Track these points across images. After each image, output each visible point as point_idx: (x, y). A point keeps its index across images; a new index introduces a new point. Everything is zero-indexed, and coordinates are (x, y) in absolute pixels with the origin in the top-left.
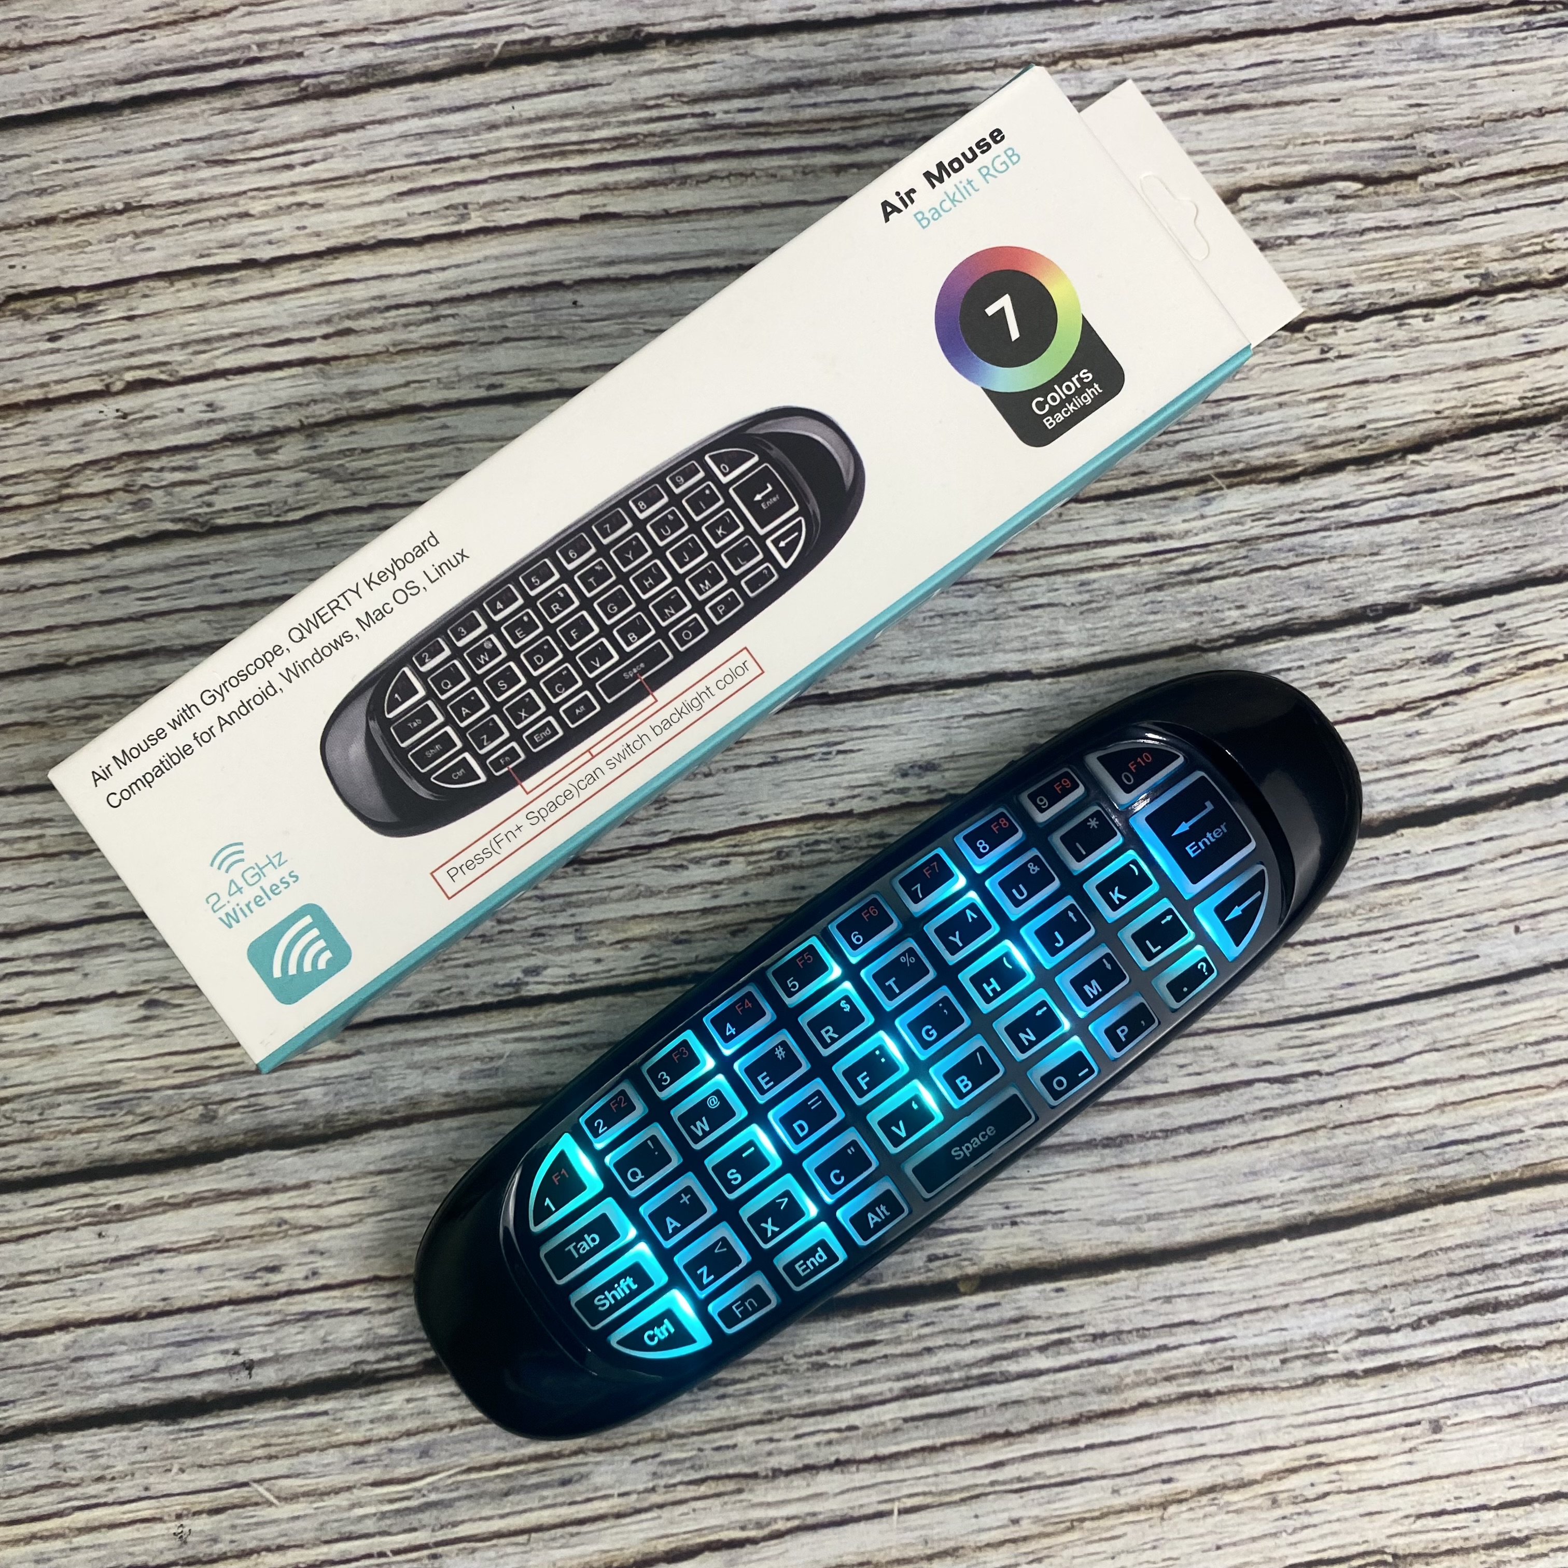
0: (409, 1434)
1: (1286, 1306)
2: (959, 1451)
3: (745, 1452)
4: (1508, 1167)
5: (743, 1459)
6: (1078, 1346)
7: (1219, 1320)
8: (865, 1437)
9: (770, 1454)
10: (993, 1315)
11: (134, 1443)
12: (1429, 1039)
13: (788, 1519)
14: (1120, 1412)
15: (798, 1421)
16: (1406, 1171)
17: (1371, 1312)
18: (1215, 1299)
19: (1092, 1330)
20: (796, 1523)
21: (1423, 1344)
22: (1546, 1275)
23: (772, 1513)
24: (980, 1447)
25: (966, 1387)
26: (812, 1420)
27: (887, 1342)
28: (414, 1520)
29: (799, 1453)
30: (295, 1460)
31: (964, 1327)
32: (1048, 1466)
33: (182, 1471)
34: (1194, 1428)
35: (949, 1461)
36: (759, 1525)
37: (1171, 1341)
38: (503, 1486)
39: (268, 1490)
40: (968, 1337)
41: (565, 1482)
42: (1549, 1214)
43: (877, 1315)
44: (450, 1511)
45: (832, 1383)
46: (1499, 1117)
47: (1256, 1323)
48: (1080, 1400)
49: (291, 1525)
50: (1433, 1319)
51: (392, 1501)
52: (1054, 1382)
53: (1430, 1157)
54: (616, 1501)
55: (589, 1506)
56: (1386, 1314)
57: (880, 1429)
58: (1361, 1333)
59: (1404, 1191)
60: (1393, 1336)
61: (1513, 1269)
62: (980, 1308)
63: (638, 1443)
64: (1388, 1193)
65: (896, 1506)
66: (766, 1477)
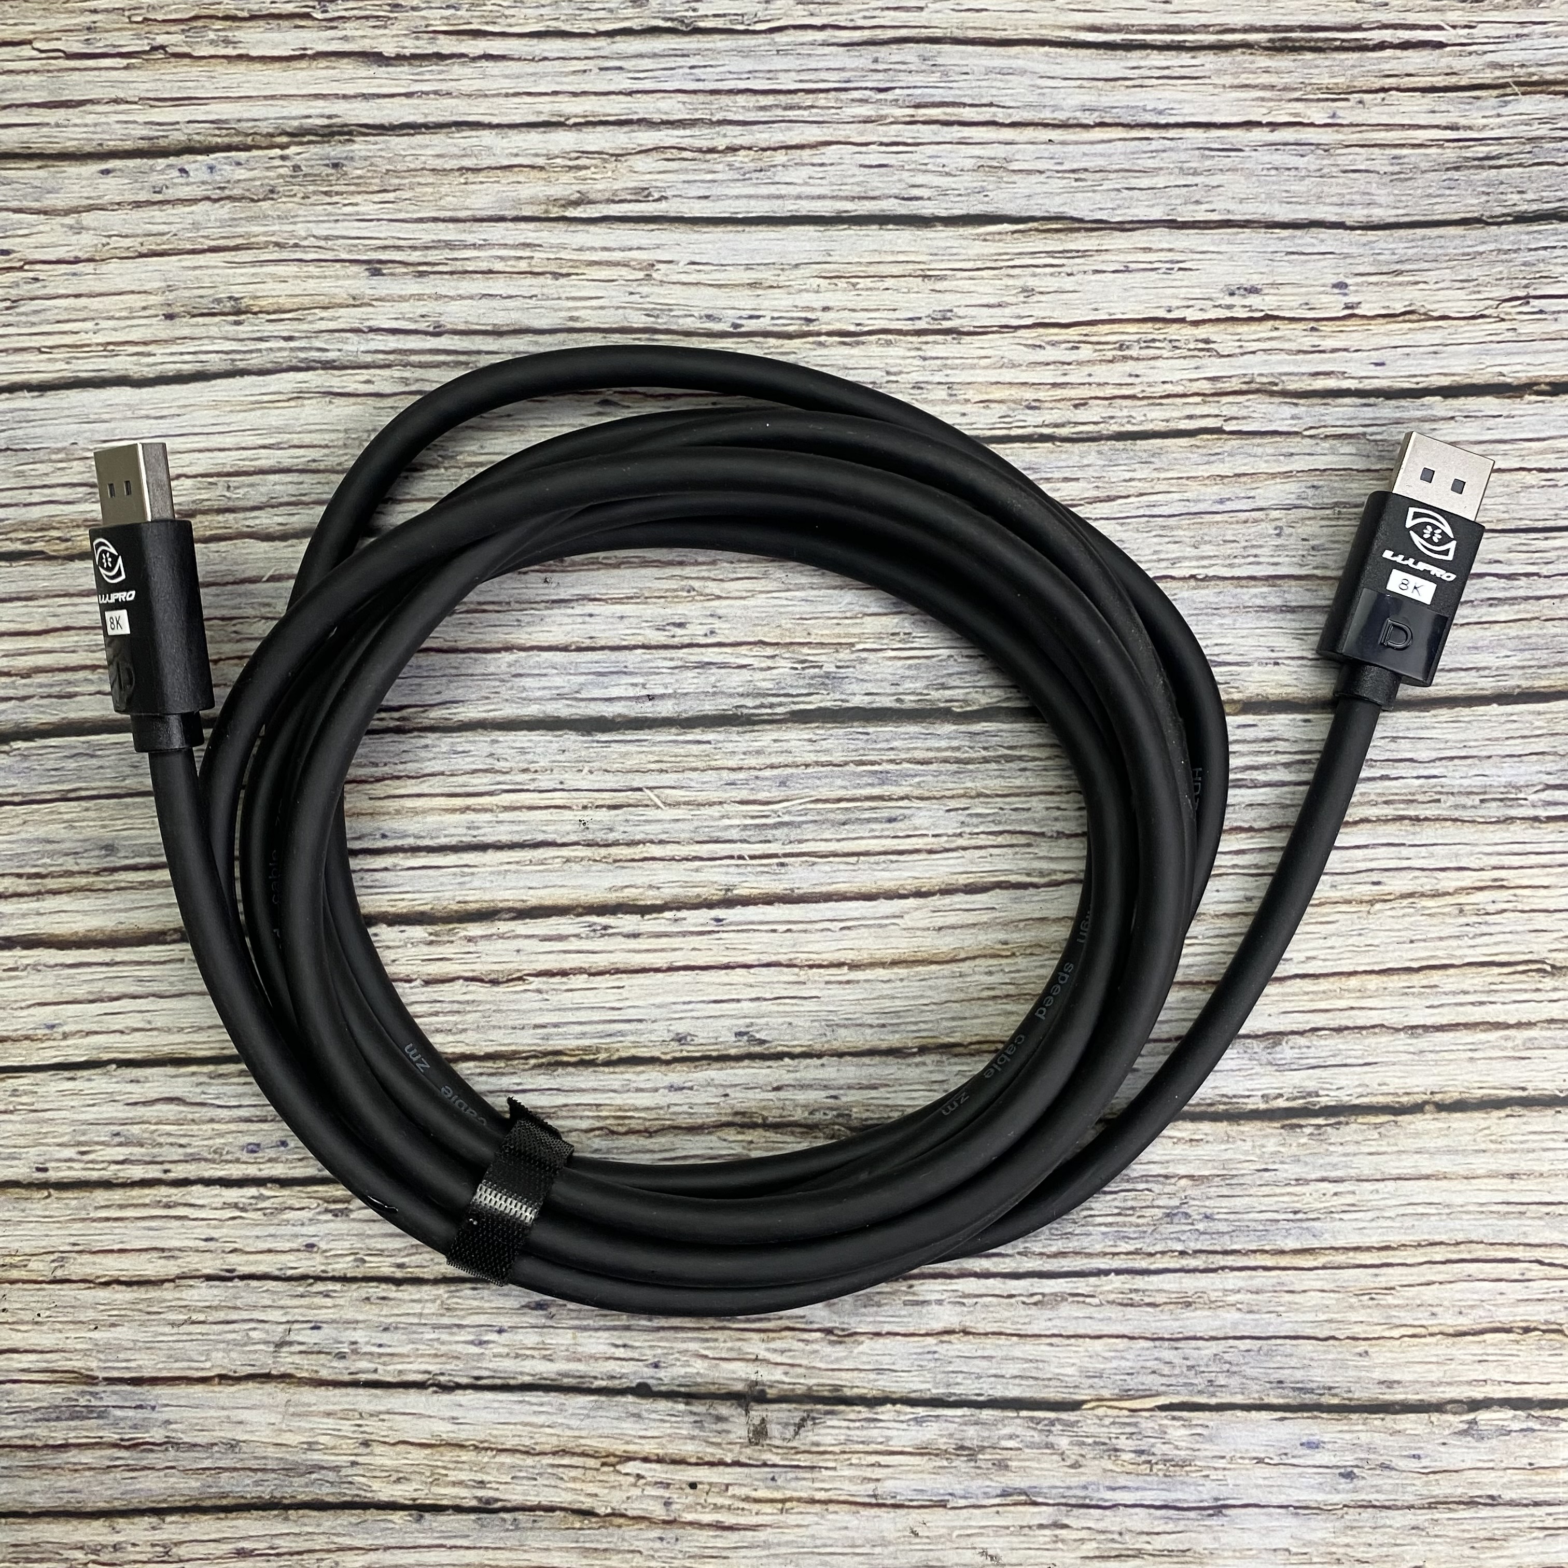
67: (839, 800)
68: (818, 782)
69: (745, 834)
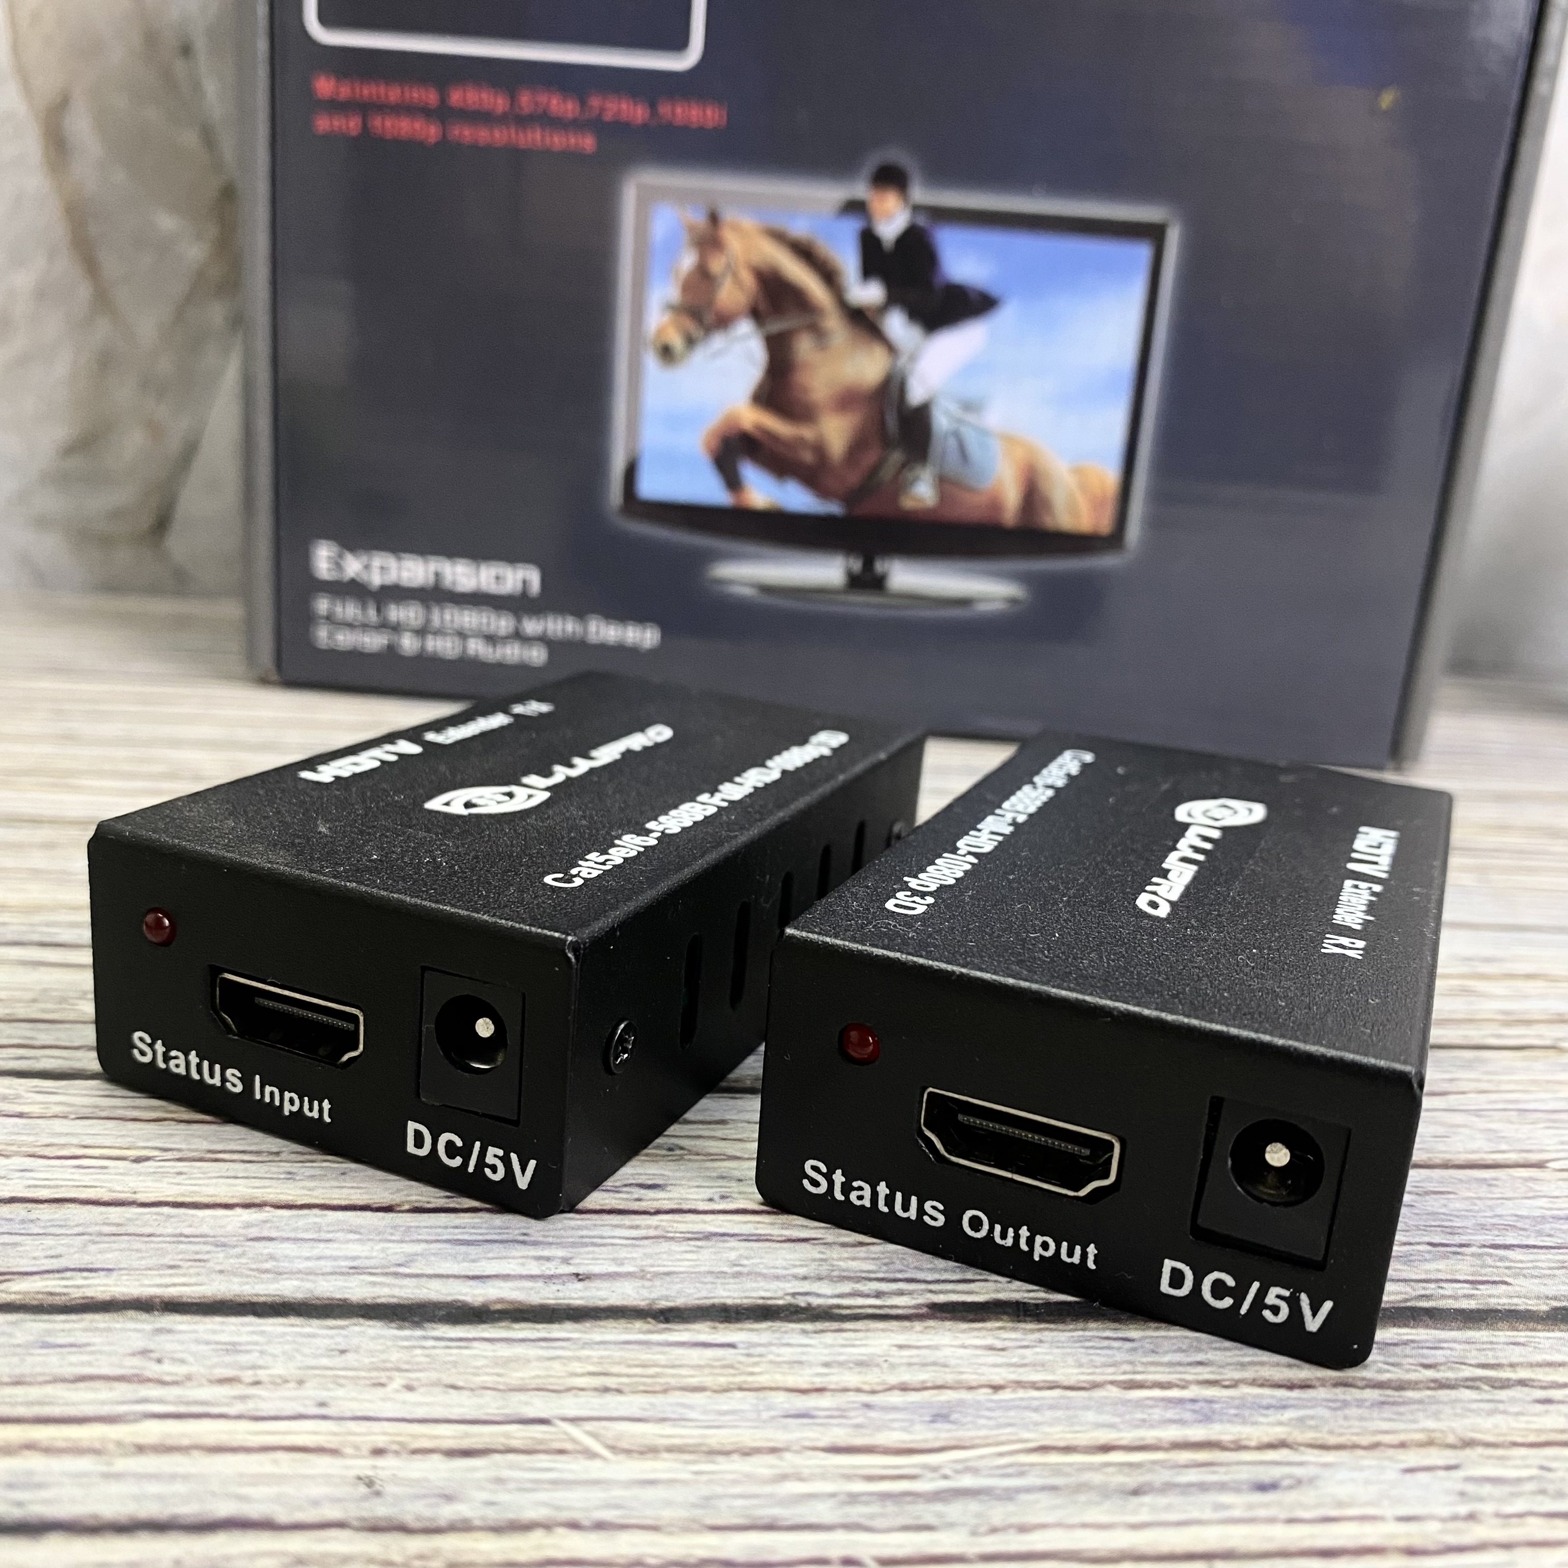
67: (1106, 1448)
68: (1036, 1417)
69: (856, 1513)
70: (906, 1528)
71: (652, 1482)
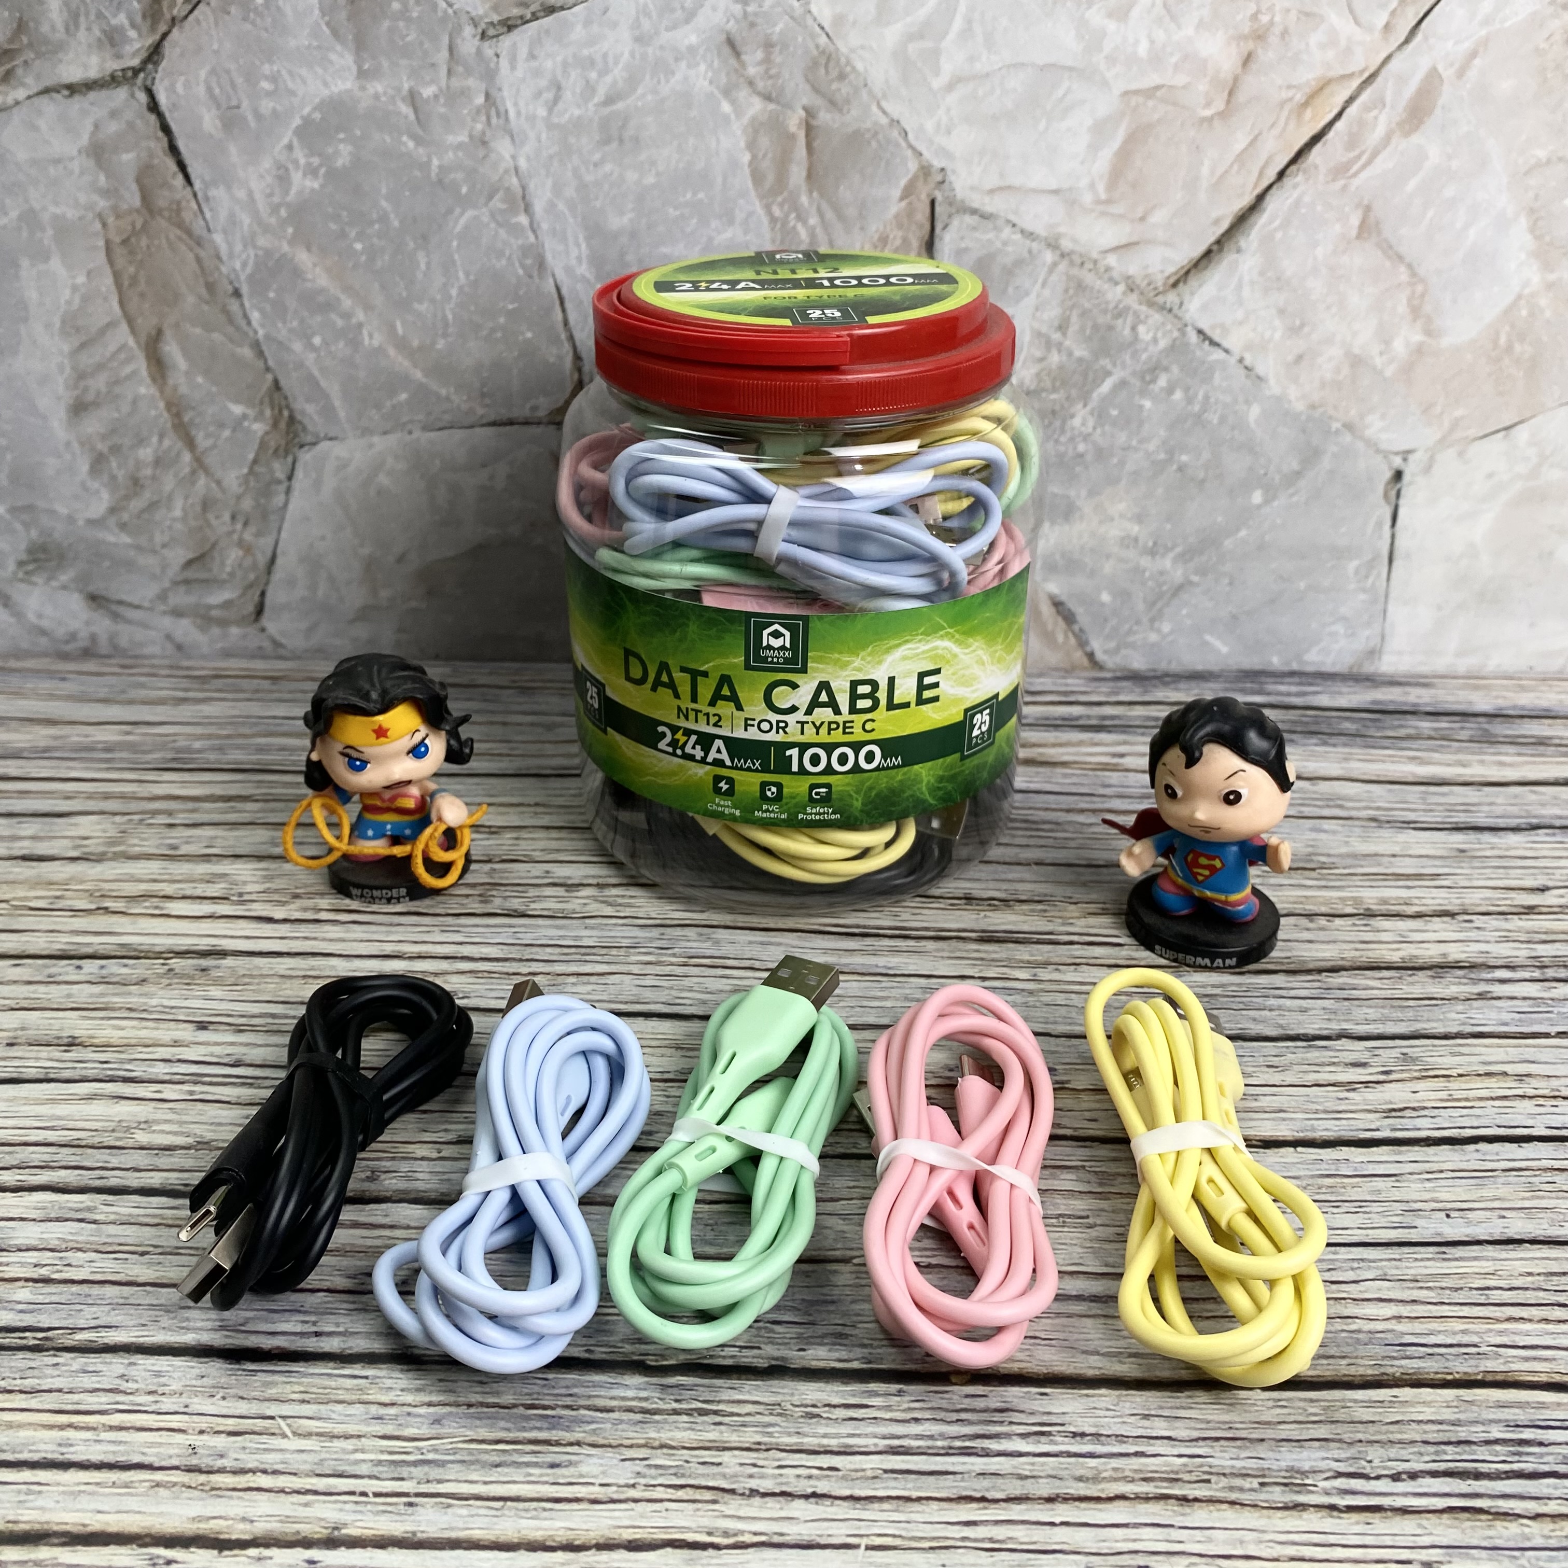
0: (430, 1404)
1: (1262, 1440)
2: (935, 1505)
3: (727, 1470)
4: (1469, 1370)
5: (724, 1476)
6: (1058, 1439)
7: (1197, 1440)
8: (844, 1478)
9: (751, 1476)
10: (980, 1403)
11: (196, 1371)
12: (1379, 1272)
13: (755, 1534)
14: (1098, 1499)
15: (784, 1454)
16: (1371, 1357)
17: (1348, 1459)
18: (1192, 1424)
19: (1073, 1429)
20: (763, 1538)
21: (1405, 1495)
22: (1524, 1458)
23: (740, 1525)
24: (953, 1505)
25: (947, 1454)
26: (798, 1456)
27: (879, 1408)
28: (405, 1471)
29: (780, 1480)
30: (322, 1407)
31: (951, 1407)
32: (1020, 1534)
33: (224, 1398)
34: (1172, 1526)
35: (923, 1512)
36: (726, 1534)
37: (1150, 1450)
38: (496, 1459)
39: (289, 1426)
40: (955, 1416)
41: (553, 1466)
42: (1517, 1411)
43: (873, 1386)
44: (441, 1470)
45: (822, 1430)
46: (1455, 1333)
47: (1232, 1450)
48: (1057, 1482)
49: (296, 1456)
50: (1413, 1476)
51: (391, 1453)
52: (1033, 1464)
53: (1393, 1353)
54: (597, 1489)
55: (570, 1488)
56: (1364, 1463)
57: (860, 1474)
58: (1339, 1475)
59: (1370, 1372)
60: (1373, 1482)
61: (1489, 1447)
62: (967, 1396)
63: (631, 1446)
64: (1352, 1371)
65: (864, 1542)
66: (743, 1494)
70: (393, 1479)
71: (302, 1451)
